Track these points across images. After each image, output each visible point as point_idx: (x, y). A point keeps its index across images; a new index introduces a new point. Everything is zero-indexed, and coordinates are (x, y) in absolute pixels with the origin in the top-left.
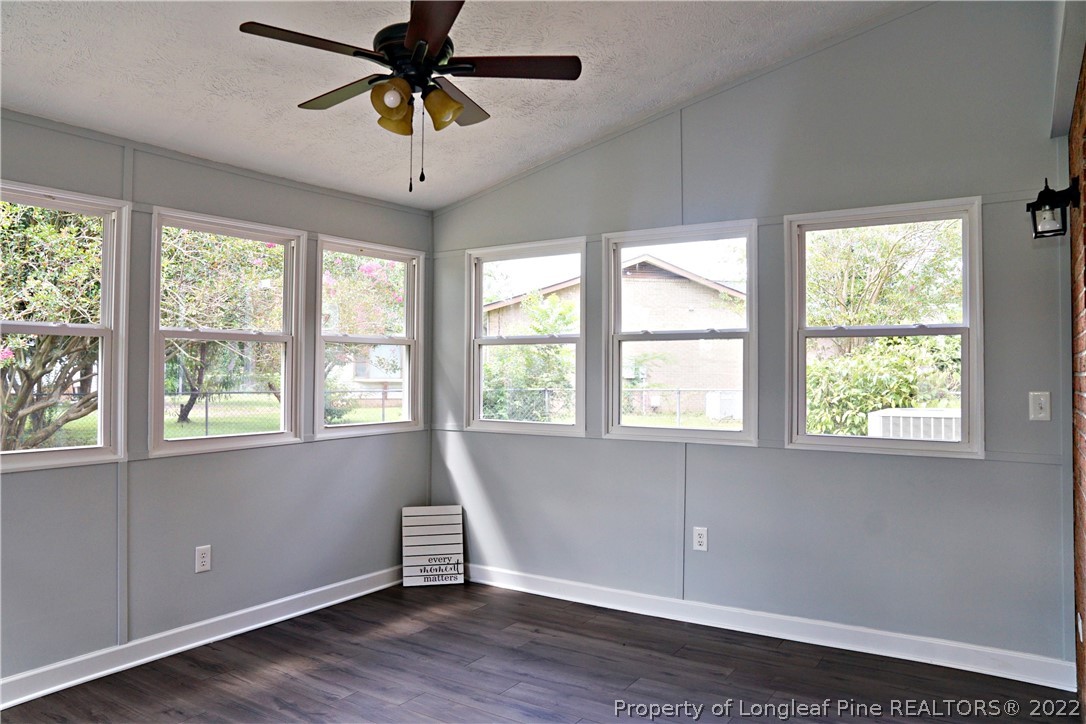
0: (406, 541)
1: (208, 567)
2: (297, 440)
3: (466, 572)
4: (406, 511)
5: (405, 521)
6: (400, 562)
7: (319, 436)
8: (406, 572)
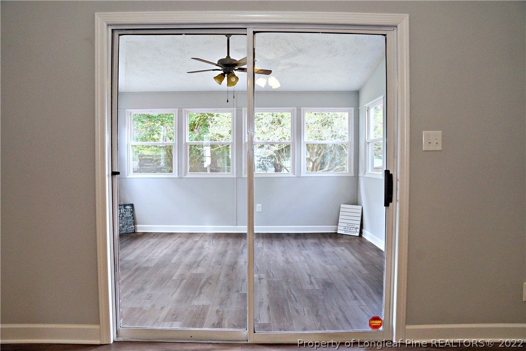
0: (340, 217)
1: (260, 211)
2: (294, 176)
3: (361, 232)
4: (342, 206)
5: (341, 210)
6: (337, 225)
7: (302, 175)
8: (339, 228)
